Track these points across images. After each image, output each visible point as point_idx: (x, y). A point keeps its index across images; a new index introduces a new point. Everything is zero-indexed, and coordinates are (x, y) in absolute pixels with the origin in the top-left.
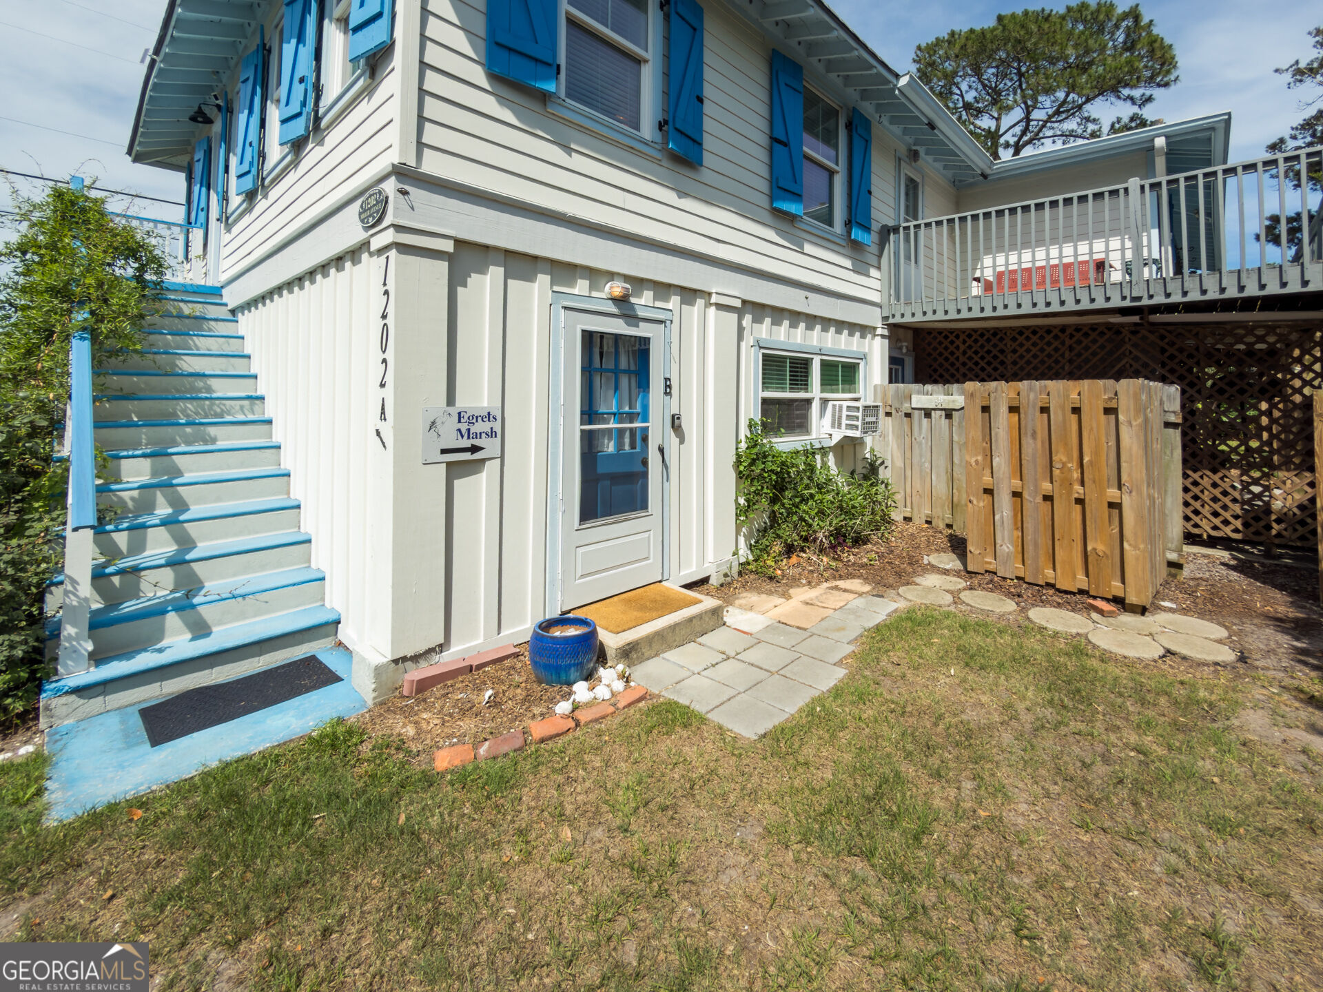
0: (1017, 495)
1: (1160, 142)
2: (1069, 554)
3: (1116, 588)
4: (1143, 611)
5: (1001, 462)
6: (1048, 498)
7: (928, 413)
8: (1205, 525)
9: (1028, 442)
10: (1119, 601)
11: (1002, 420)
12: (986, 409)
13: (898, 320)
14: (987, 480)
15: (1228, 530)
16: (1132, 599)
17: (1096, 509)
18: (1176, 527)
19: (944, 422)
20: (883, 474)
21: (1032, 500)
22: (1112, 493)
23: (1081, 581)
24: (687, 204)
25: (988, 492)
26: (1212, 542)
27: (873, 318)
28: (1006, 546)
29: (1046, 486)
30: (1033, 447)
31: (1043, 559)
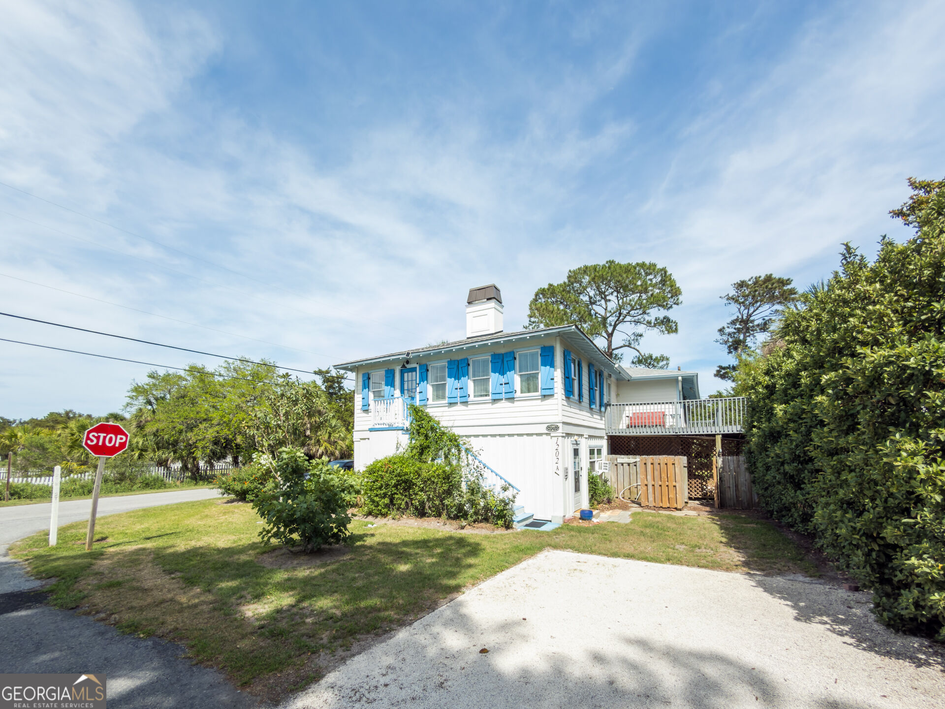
0: (653, 485)
1: (680, 378)
2: (665, 499)
3: (675, 506)
4: (680, 510)
5: (649, 477)
6: (660, 486)
7: (622, 464)
8: (693, 494)
9: (655, 472)
10: (676, 509)
11: (649, 466)
12: (645, 464)
13: (611, 434)
14: (646, 482)
15: (698, 496)
16: (679, 507)
17: (671, 487)
18: (686, 495)
19: (627, 467)
20: (609, 483)
21: (657, 486)
22: (674, 484)
23: (668, 505)
24: (581, 413)
25: (646, 485)
26: (696, 499)
27: (603, 433)
28: (651, 499)
29: (660, 483)
30: (657, 473)
31: (660, 501)
